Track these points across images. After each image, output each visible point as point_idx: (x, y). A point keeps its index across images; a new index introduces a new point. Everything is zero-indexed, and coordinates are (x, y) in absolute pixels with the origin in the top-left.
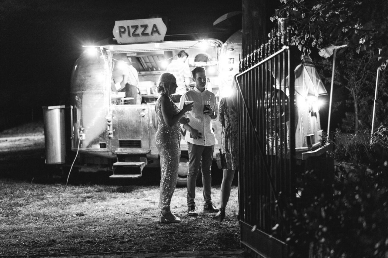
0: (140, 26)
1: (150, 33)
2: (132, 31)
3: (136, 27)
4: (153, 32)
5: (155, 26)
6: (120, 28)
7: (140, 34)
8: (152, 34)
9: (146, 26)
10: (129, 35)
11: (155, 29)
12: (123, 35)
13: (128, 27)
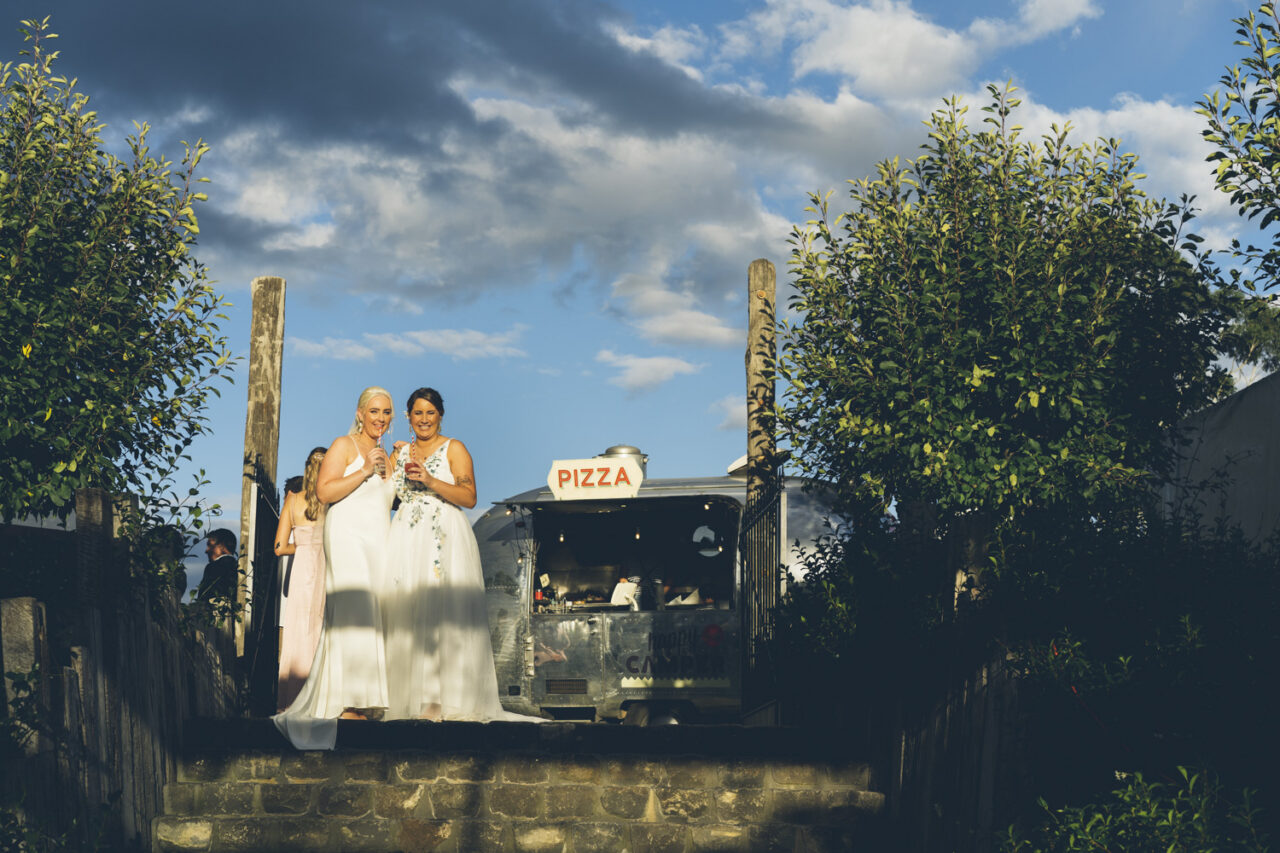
0: (595, 470)
1: (613, 481)
2: (582, 477)
3: (590, 472)
4: (618, 480)
5: (622, 471)
6: (561, 472)
7: (596, 484)
8: (616, 483)
9: (607, 471)
10: (576, 485)
11: (622, 476)
12: (564, 484)
13: (576, 471)
